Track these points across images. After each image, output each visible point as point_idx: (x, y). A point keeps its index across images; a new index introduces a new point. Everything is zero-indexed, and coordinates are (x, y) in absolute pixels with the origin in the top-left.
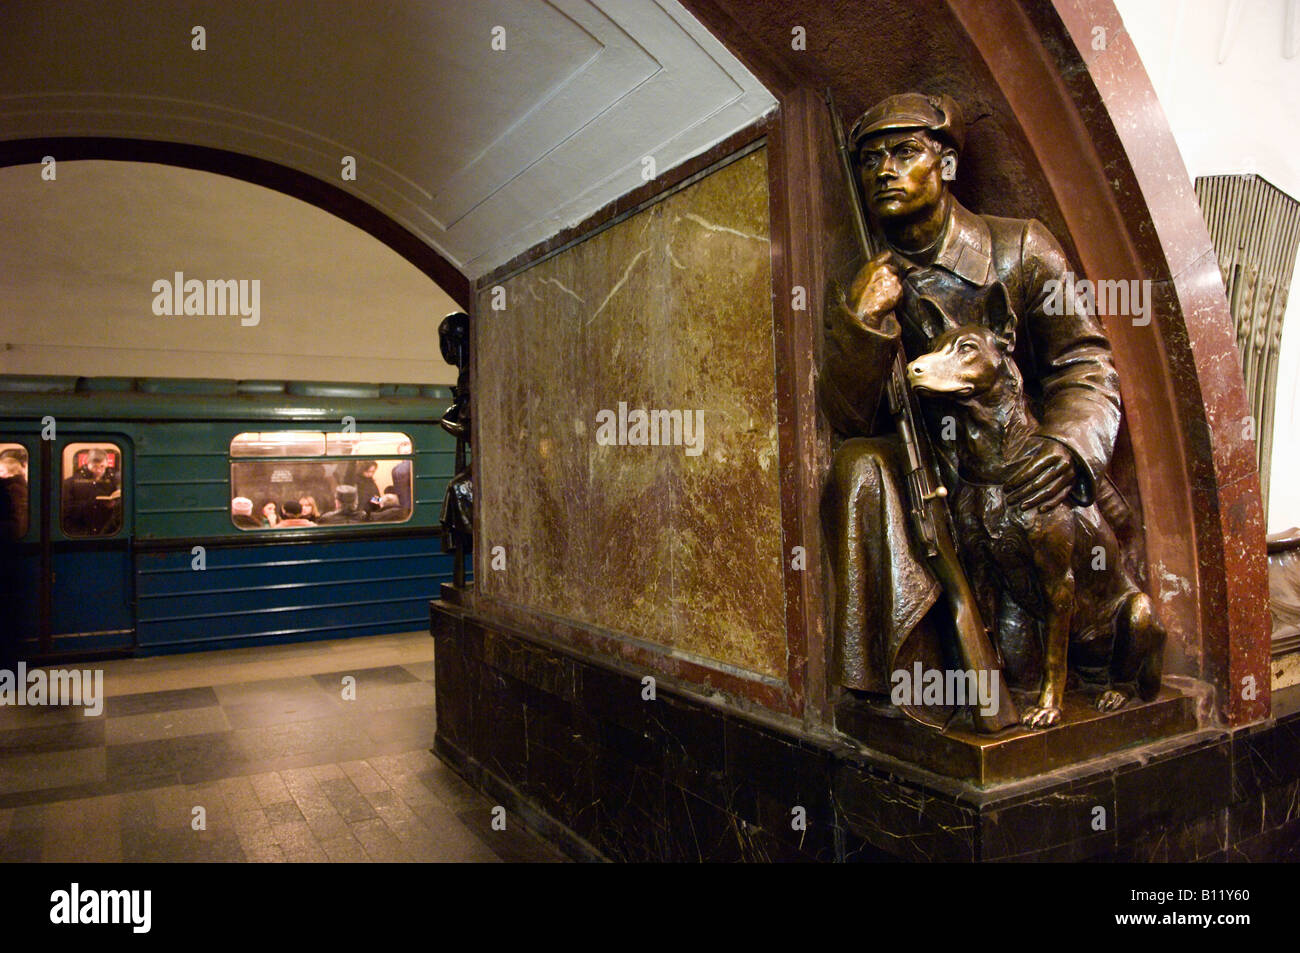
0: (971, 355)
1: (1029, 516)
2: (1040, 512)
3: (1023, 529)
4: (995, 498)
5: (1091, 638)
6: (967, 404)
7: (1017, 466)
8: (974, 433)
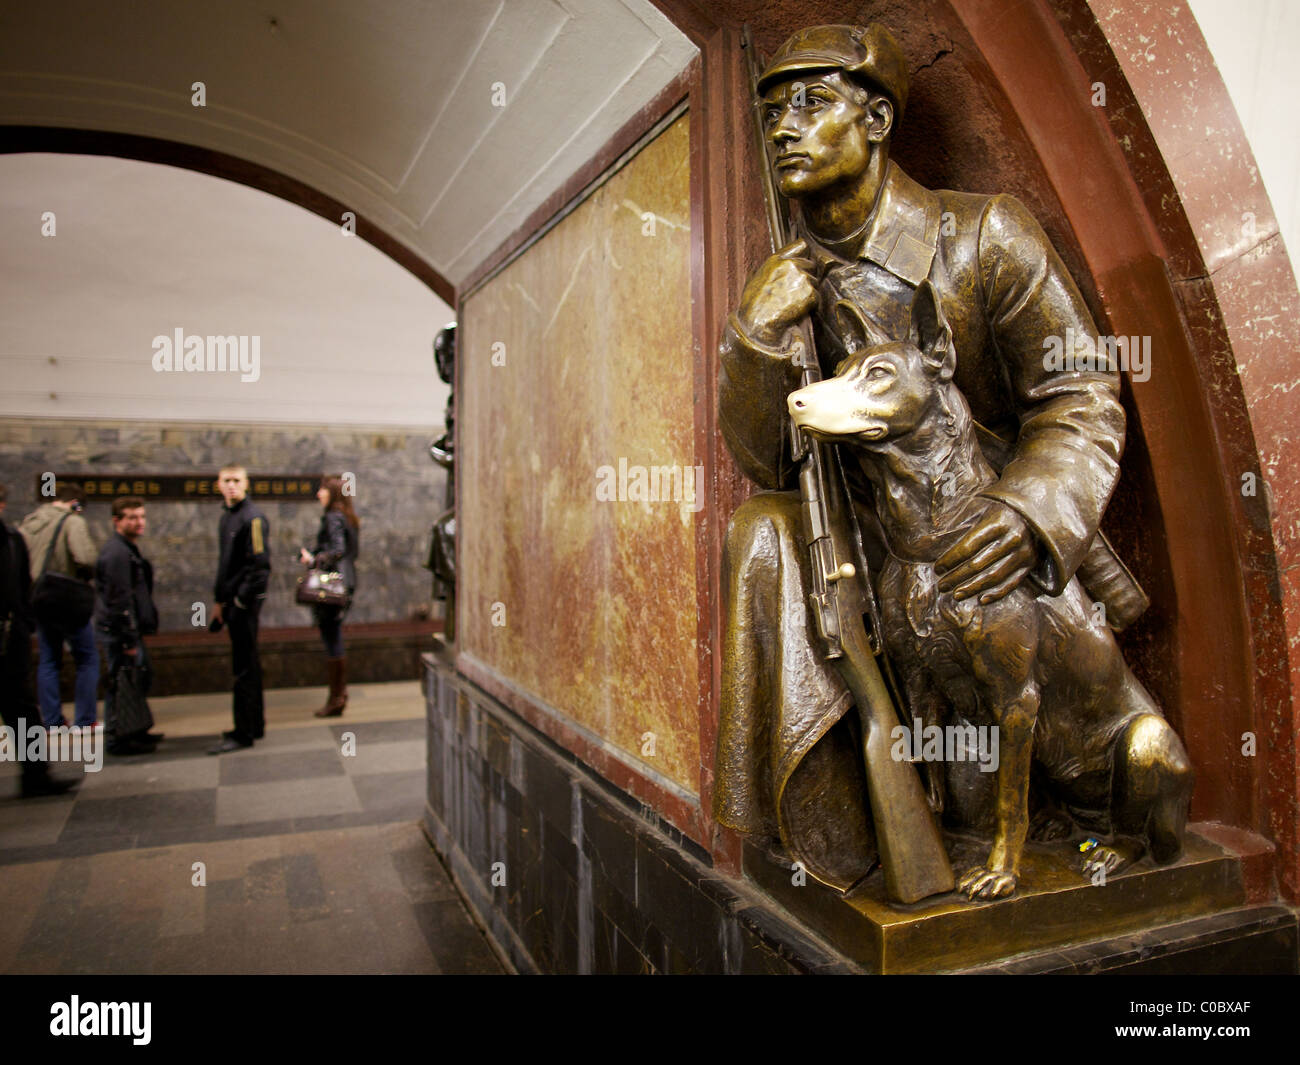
0: (887, 382)
1: (968, 607)
2: (980, 604)
3: (957, 625)
4: (925, 579)
5: (1075, 775)
6: (881, 450)
7: (950, 538)
8: (895, 490)
